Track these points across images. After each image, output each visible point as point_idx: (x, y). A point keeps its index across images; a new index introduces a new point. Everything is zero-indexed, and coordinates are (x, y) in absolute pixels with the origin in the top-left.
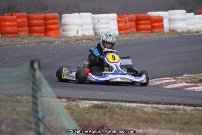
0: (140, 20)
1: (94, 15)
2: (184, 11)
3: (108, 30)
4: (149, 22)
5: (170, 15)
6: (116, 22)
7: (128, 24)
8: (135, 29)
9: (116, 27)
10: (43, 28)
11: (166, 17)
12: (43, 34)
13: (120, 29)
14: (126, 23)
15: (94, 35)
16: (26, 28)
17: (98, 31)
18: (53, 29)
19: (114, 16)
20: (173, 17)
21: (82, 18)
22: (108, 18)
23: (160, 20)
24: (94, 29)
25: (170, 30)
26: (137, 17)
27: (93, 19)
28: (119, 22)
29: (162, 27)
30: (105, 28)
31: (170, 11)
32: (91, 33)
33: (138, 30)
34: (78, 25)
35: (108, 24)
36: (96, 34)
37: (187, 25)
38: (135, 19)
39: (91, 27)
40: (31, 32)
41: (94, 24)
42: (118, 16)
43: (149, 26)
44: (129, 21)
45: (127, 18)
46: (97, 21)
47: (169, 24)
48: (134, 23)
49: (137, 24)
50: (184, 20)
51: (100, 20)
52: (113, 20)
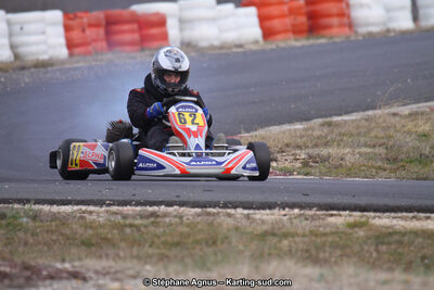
0: (115, 23)
1: (11, 16)
3: (44, 47)
4: (135, 26)
5: (181, 9)
6: (61, 30)
8: (104, 44)
9: (62, 41)
11: (172, 16)
13: (70, 45)
14: (83, 31)
15: (12, 58)
17: (22, 50)
19: (56, 15)
20: (188, 14)
22: (42, 21)
23: (161, 22)
24: (13, 47)
25: (183, 43)
26: (107, 17)
27: (9, 23)
28: (67, 28)
29: (165, 37)
30: (37, 44)
31: (181, 2)
32: (4, 55)
33: (111, 44)
35: (44, 33)
36: (17, 56)
37: (221, 31)
38: (103, 22)
39: (6, 41)
41: (11, 35)
42: (66, 15)
43: (136, 36)
44: (90, 25)
45: (85, 20)
46: (18, 27)
47: (181, 30)
48: (102, 31)
49: (108, 33)
50: (214, 19)
51: (25, 27)
52: (54, 24)
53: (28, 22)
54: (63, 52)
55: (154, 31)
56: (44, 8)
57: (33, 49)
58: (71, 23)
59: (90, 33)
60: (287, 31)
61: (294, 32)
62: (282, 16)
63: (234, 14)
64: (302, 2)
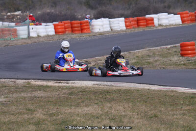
0: (140, 20)
2: (167, 14)
3: (119, 27)
4: (145, 21)
5: (158, 16)
6: (124, 23)
7: (132, 23)
8: (136, 26)
9: (124, 25)
10: (80, 28)
11: (156, 18)
12: (80, 32)
13: (126, 26)
14: (130, 22)
16: (70, 29)
17: (113, 28)
18: (86, 29)
19: (123, 19)
20: (160, 17)
21: (102, 22)
22: (118, 20)
23: (152, 19)
24: (110, 27)
25: (159, 25)
26: (137, 19)
27: (110, 21)
28: (126, 22)
29: (153, 23)
30: (117, 26)
32: (109, 29)
33: (138, 26)
34: (100, 26)
35: (119, 24)
36: (111, 30)
37: (169, 21)
39: (109, 26)
40: (73, 31)
41: (110, 24)
42: (125, 19)
44: (133, 21)
45: (131, 20)
46: (112, 22)
47: (158, 21)
48: (136, 22)
49: (138, 23)
50: (167, 18)
51: (114, 22)
52: (121, 21)
54: (124, 28)
55: (150, 22)
57: (116, 28)
58: (127, 21)
60: (188, 21)
61: (191, 21)
62: (188, 17)
63: (173, 17)
64: (194, 13)
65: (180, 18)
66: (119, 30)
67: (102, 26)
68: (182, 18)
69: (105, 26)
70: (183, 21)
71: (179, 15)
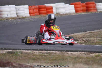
0: (41, 8)
1: (16, 6)
2: (64, 3)
3: (24, 14)
4: (45, 9)
5: (56, 5)
6: (28, 10)
8: (38, 13)
9: (28, 12)
11: (54, 7)
13: (30, 13)
14: (33, 10)
15: (17, 16)
17: (19, 14)
19: (27, 6)
20: (58, 6)
21: (10, 8)
22: (24, 8)
23: (52, 8)
24: (17, 14)
25: (56, 13)
27: (16, 8)
28: (29, 9)
31: (56, 4)
32: (15, 15)
33: (40, 13)
34: (8, 12)
35: (24, 10)
36: (18, 16)
37: (65, 10)
38: (38, 8)
39: (15, 12)
41: (16, 11)
42: (29, 6)
43: (46, 12)
45: (34, 7)
46: (18, 9)
47: (56, 10)
48: (38, 10)
49: (39, 11)
50: (64, 8)
51: (20, 9)
52: (26, 8)
53: (20, 8)
54: (28, 15)
55: (50, 10)
56: (24, 5)
57: (22, 14)
58: (30, 8)
59: (35, 10)
60: (81, 11)
61: (83, 11)
62: (80, 7)
63: (68, 7)
64: (85, 4)
65: (74, 8)
66: (24, 16)
67: (10, 12)
68: (75, 8)
69: (12, 12)
70: (77, 11)
71: (73, 6)
